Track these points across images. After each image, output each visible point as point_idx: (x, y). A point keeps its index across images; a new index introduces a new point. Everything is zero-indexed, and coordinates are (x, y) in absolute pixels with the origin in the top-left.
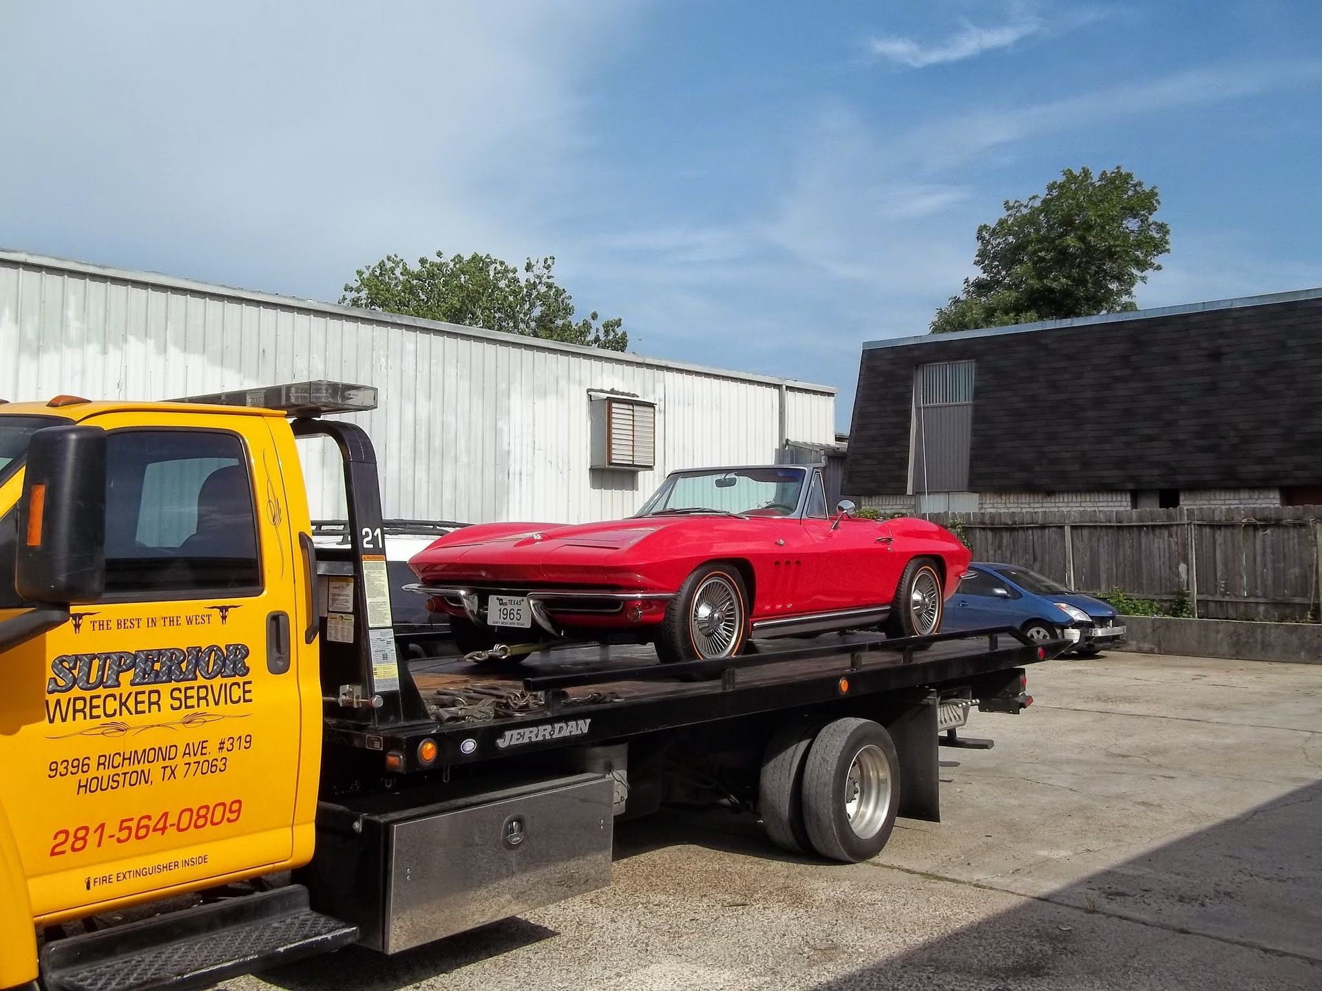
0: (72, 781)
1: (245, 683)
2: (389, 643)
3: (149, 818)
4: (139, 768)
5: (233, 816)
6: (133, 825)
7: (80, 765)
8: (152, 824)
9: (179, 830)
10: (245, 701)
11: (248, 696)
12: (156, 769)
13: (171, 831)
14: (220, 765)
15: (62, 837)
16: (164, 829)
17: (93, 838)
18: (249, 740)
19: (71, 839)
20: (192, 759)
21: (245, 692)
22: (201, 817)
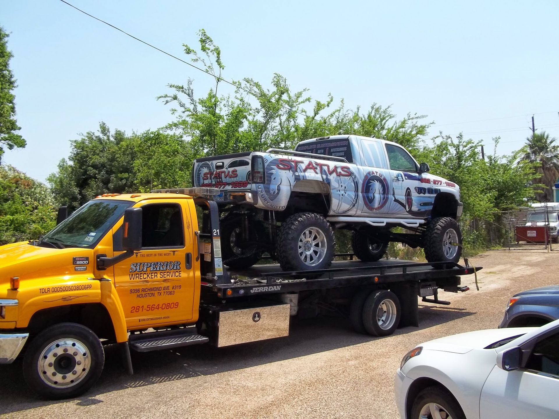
0: (135, 295)
1: (179, 272)
2: (220, 262)
3: (154, 305)
4: (151, 292)
5: (176, 307)
6: (151, 306)
7: (138, 291)
8: (155, 307)
9: (162, 309)
10: (179, 276)
11: (180, 275)
12: (156, 292)
13: (160, 309)
14: (173, 293)
15: (133, 308)
16: (158, 308)
17: (141, 309)
18: (180, 287)
19: (136, 309)
20: (165, 291)
21: (179, 274)
22: (168, 306)
